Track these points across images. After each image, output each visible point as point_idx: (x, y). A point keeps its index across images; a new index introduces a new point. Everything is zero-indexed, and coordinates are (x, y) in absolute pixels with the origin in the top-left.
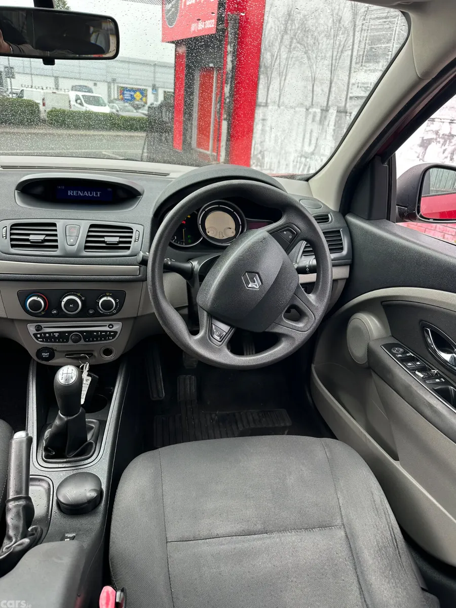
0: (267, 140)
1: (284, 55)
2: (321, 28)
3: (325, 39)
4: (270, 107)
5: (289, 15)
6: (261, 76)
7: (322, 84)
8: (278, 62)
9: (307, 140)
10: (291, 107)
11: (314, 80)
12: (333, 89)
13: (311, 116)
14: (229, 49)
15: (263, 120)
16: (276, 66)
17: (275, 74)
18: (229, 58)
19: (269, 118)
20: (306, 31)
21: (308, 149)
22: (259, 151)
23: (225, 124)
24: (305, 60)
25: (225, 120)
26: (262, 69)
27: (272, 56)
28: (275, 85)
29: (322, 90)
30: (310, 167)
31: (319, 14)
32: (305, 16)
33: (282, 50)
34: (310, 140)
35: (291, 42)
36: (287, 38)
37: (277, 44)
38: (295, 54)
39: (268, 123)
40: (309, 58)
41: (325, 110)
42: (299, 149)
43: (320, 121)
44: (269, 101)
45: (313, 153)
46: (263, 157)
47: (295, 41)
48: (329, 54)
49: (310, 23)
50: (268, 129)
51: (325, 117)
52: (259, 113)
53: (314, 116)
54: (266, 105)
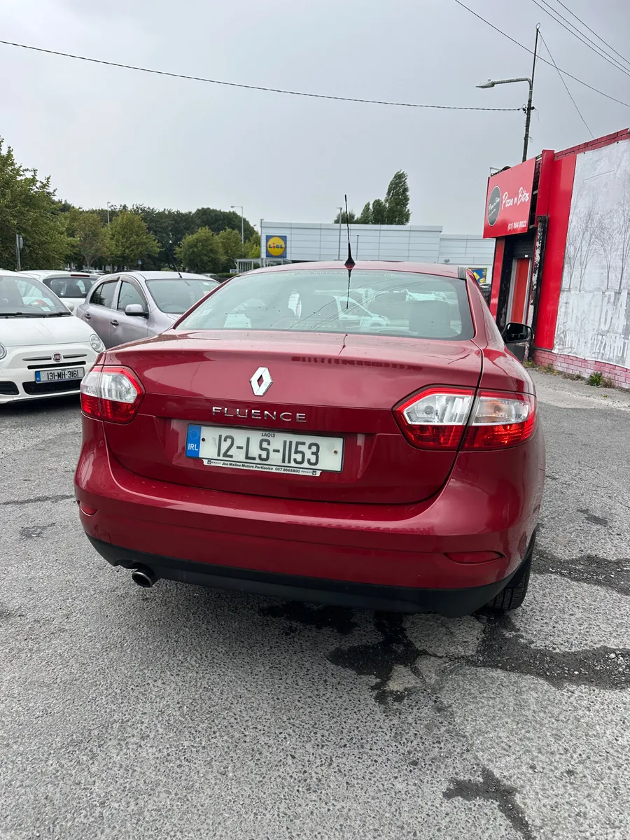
0: (569, 321)
1: (585, 249)
2: (614, 226)
3: (618, 234)
4: (573, 292)
5: (590, 215)
6: (566, 266)
7: (615, 271)
8: (579, 254)
9: (603, 320)
10: (590, 292)
11: (609, 267)
12: (625, 275)
13: (606, 298)
14: (538, 244)
15: (566, 303)
16: (578, 257)
17: (577, 264)
18: (538, 252)
19: (571, 302)
20: (602, 228)
21: (604, 328)
22: (562, 331)
23: (531, 308)
24: (602, 252)
25: (531, 304)
26: (566, 260)
27: (575, 248)
28: (577, 273)
29: (616, 275)
30: (606, 344)
31: (613, 215)
32: (602, 216)
33: (583, 244)
34: (606, 319)
35: (591, 238)
36: (587, 235)
37: (579, 239)
38: (593, 247)
39: (570, 307)
40: (605, 250)
41: (618, 293)
42: (596, 328)
43: (614, 303)
44: (571, 287)
45: (608, 331)
46: (565, 337)
47: (593, 237)
48: (621, 246)
49: (607, 221)
50: (570, 311)
51: (618, 299)
52: (563, 297)
53: (609, 298)
54: (569, 290)
